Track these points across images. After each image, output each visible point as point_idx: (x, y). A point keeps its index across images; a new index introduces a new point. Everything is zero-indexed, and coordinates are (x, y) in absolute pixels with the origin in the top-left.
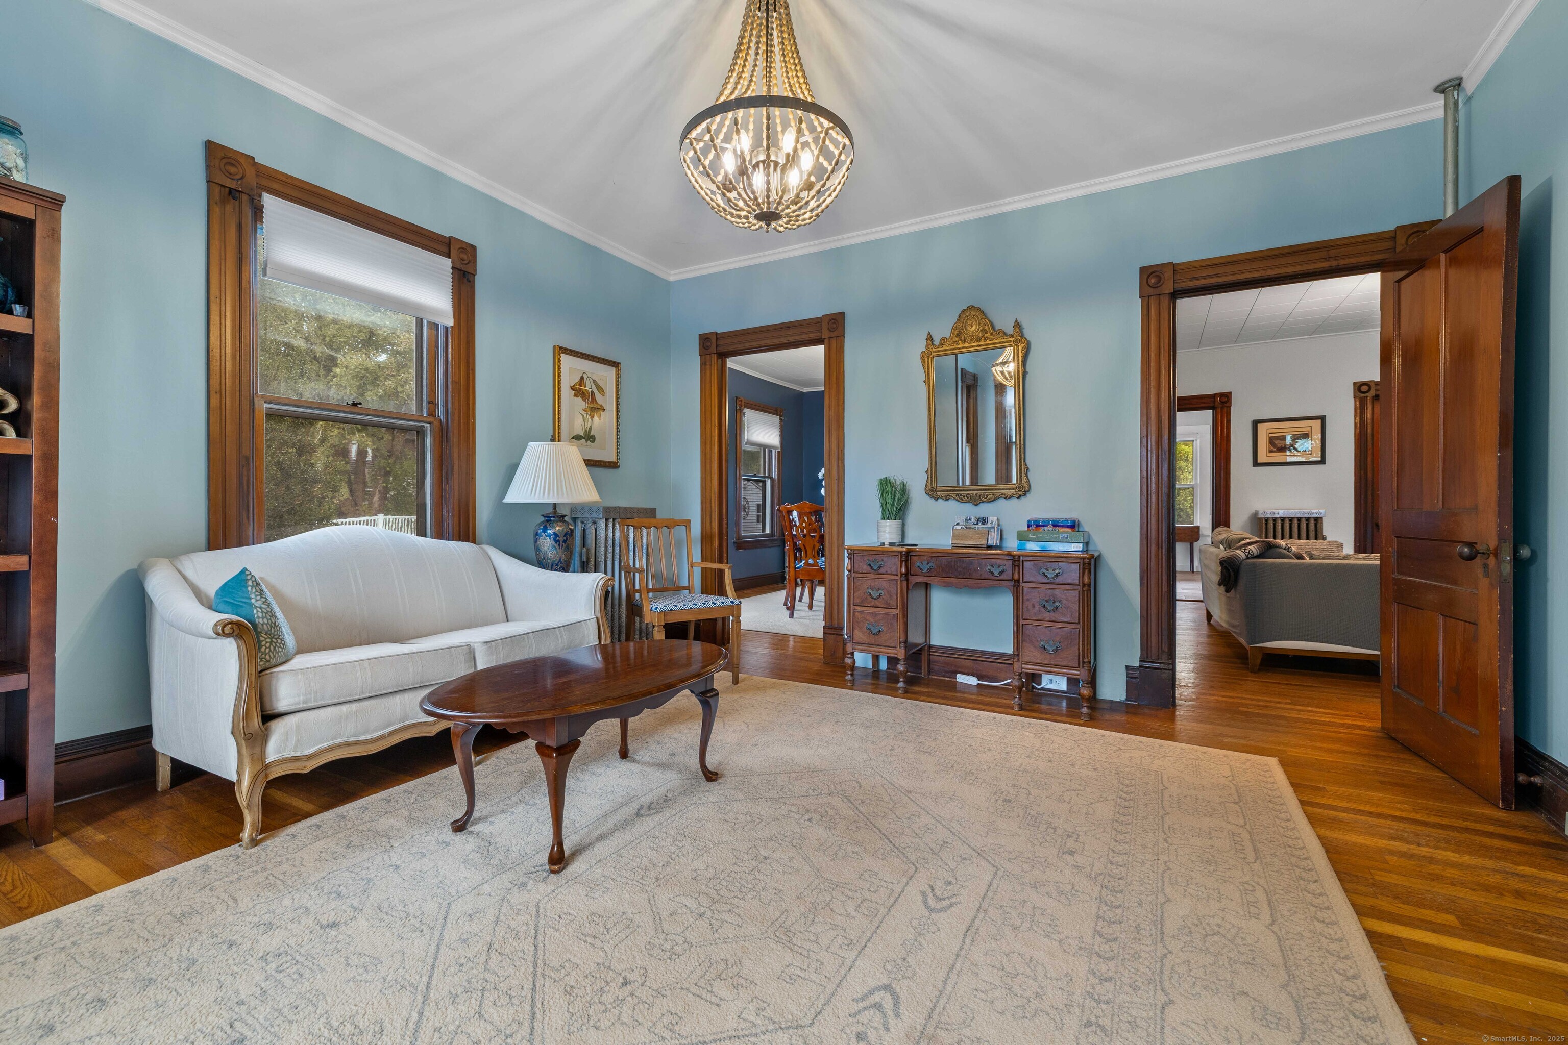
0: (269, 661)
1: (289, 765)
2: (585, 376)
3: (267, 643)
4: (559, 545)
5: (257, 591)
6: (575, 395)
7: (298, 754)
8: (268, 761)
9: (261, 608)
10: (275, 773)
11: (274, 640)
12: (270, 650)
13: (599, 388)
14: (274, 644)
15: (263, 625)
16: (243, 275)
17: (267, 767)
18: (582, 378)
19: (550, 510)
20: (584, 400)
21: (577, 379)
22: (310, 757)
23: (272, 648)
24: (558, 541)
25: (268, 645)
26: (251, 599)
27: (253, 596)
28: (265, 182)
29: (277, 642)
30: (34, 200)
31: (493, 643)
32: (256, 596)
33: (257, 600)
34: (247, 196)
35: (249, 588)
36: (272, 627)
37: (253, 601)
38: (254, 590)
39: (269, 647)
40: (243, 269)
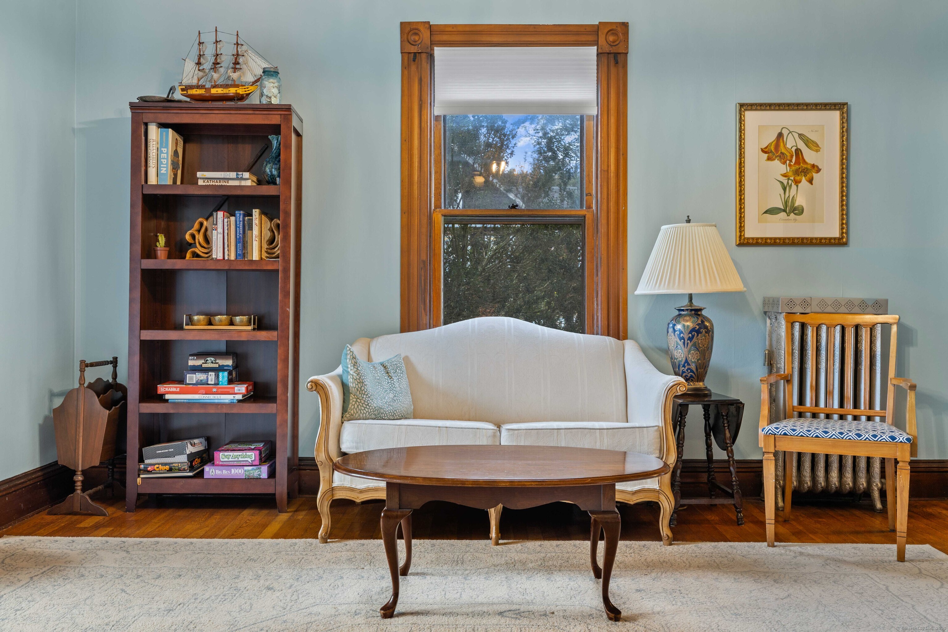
0: (353, 415)
1: (348, 492)
2: (785, 132)
3: (353, 401)
4: (684, 343)
5: (352, 363)
6: (769, 159)
7: (353, 486)
8: (334, 485)
9: (353, 375)
10: (339, 495)
11: (358, 400)
12: (354, 407)
13: (808, 142)
14: (358, 403)
15: (352, 388)
16: (423, 117)
17: (333, 489)
18: (780, 135)
19: (686, 302)
20: (784, 163)
21: (772, 137)
22: (361, 491)
23: (356, 406)
24: (683, 338)
25: (354, 403)
26: (348, 368)
27: (349, 366)
28: (437, 38)
29: (361, 402)
30: (279, 112)
31: (516, 432)
32: (351, 366)
33: (351, 370)
34: (425, 54)
35: (348, 360)
36: (357, 390)
37: (349, 370)
38: (350, 362)
39: (354, 405)
40: (423, 112)
